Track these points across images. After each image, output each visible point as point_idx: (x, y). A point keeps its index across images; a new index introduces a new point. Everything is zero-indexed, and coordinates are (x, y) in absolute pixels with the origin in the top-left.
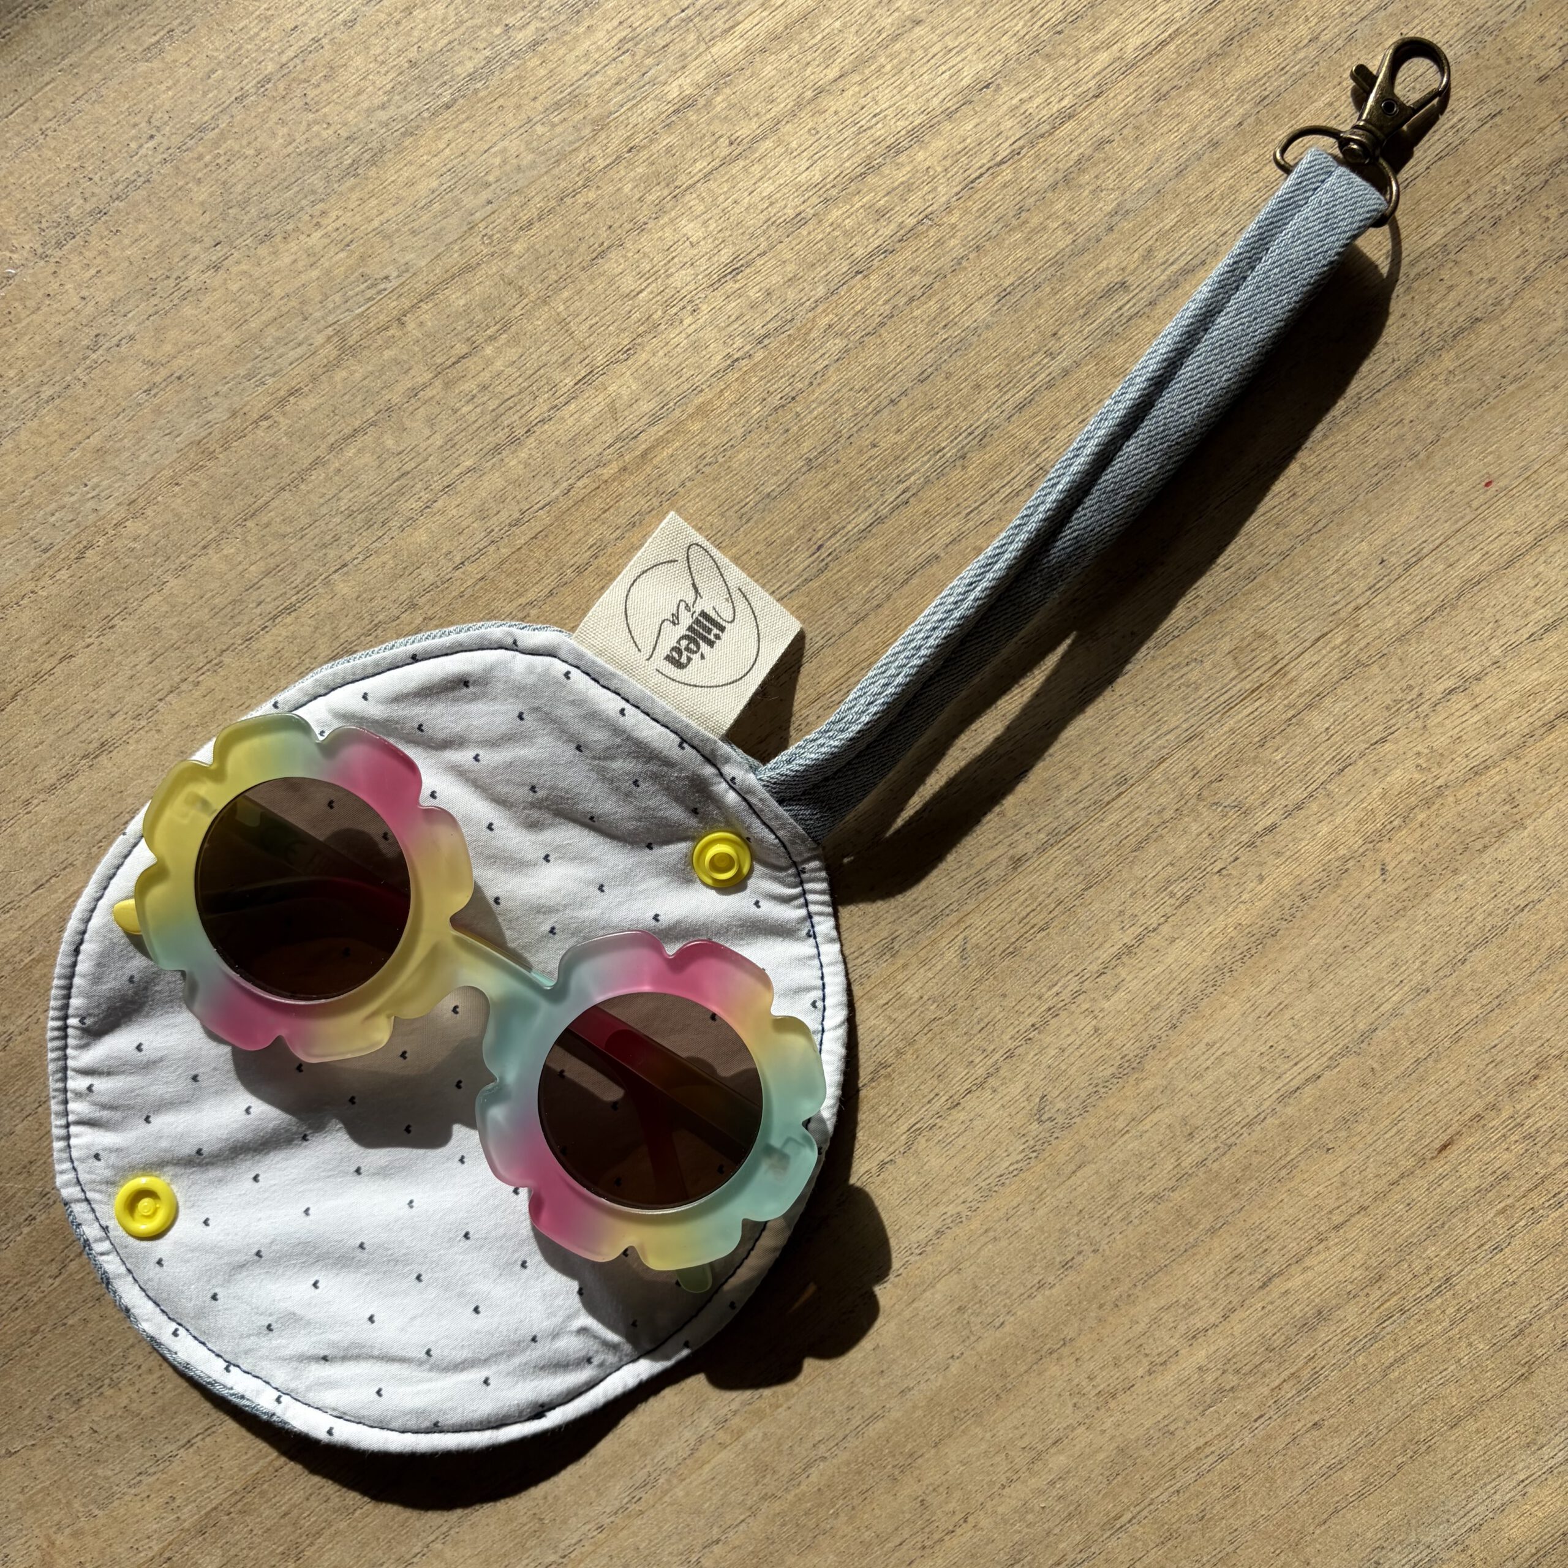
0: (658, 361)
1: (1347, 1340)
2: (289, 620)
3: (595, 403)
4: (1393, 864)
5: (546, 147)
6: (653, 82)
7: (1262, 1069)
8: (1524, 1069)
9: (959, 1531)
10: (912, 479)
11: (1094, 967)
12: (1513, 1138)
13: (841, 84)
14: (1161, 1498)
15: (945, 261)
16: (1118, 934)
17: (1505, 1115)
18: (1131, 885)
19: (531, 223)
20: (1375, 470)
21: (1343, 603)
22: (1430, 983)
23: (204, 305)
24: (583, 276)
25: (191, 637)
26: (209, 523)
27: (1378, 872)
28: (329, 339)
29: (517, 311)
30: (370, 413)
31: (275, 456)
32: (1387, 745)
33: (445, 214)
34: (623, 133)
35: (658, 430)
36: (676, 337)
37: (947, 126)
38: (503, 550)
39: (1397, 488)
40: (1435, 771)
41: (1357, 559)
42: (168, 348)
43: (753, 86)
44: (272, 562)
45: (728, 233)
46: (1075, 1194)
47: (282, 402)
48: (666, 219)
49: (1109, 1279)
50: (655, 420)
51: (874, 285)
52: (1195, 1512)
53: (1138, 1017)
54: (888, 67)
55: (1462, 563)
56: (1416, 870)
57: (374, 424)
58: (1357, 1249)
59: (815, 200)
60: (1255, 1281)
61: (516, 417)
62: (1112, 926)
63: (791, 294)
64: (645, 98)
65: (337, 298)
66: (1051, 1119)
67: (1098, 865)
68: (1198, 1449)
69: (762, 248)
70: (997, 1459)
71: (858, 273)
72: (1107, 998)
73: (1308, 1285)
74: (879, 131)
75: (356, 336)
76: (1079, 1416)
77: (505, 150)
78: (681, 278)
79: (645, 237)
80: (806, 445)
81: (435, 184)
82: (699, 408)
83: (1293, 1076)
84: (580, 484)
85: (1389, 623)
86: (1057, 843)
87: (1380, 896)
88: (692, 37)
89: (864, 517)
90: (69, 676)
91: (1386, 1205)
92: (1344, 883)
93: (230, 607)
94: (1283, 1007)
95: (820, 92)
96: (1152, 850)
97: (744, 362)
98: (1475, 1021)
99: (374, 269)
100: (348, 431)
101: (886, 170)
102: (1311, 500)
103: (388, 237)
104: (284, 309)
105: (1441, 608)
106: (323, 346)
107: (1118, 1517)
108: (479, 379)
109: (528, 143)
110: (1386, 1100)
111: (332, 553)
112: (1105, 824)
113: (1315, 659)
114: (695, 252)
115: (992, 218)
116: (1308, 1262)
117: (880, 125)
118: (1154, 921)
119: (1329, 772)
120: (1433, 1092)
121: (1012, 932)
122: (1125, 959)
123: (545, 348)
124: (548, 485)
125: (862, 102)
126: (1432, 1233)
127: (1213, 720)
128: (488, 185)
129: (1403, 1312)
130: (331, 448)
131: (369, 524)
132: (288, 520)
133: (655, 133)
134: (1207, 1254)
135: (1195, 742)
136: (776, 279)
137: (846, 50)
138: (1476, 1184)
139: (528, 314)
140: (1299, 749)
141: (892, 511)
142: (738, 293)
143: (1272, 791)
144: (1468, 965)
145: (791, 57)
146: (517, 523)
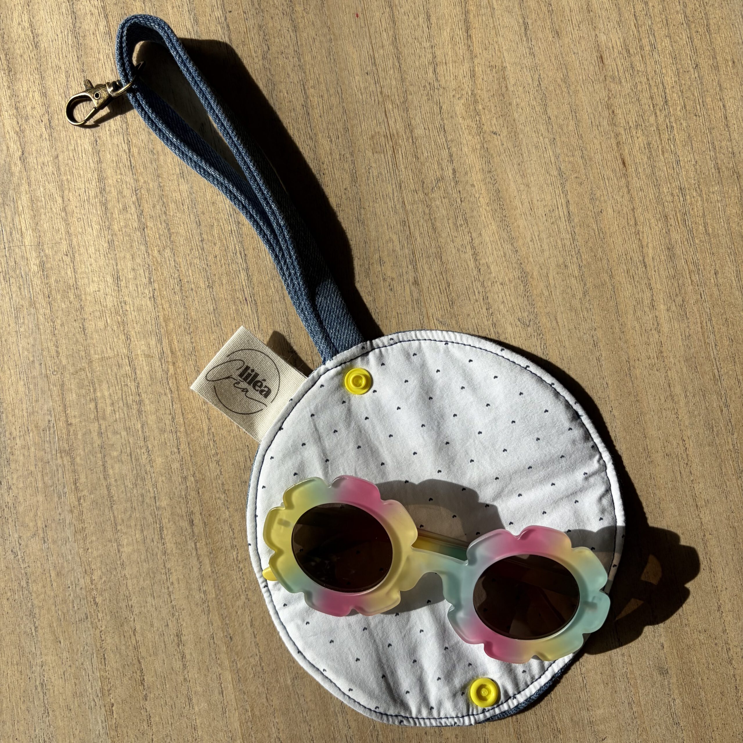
0: (138, 328)
1: (686, 243)
2: (165, 532)
3: (141, 362)
4: (494, 128)
5: (30, 331)
6: (27, 274)
7: (553, 223)
8: (607, 115)
9: (687, 446)
10: (237, 248)
11: (475, 273)
12: (634, 133)
13: (66, 199)
14: (715, 353)
15: (157, 192)
16: (467, 256)
17: (623, 132)
18: (449, 240)
19: (57, 352)
20: (329, 59)
21: (376, 97)
22: (552, 136)
23: (22, 501)
24: (89, 341)
25: (152, 576)
26: (110, 545)
27: (495, 136)
28: (61, 457)
29: (89, 375)
30: (99, 455)
31: (97, 503)
32: (443, 107)
33: (36, 385)
34: (41, 297)
35: (165, 342)
36: (132, 315)
37: (104, 165)
38: (182, 430)
39: (340, 53)
40: (464, 92)
41: (361, 83)
42: (31, 524)
43: (49, 235)
44: (139, 527)
45: (101, 274)
46: (566, 326)
47: (76, 488)
48: (83, 296)
49: (610, 330)
50: (160, 341)
51: (152, 225)
52: (728, 342)
53: (505, 263)
54: (69, 177)
55: (384, 42)
56: (501, 121)
57: (105, 456)
58: (649, 220)
59: (106, 233)
60: (641, 269)
61: (131, 397)
62: (462, 256)
63: (138, 261)
64: (31, 281)
65: (47, 445)
66: (530, 321)
67: (434, 250)
68: (701, 328)
69: (114, 264)
70: (664, 414)
71: (144, 230)
72: (491, 273)
73: (654, 248)
74: (92, 194)
75: (66, 446)
76: (663, 370)
77: (23, 347)
78: (110, 302)
79: (86, 309)
80: (202, 285)
81: (22, 383)
82: (165, 321)
83: (562, 212)
84: (171, 385)
85: (394, 83)
86: (416, 262)
87: (505, 139)
88: (17, 250)
89: (243, 275)
90: (142, 635)
91: (636, 199)
92: (492, 152)
93: (148, 553)
94: (531, 202)
95: (64, 209)
96: (438, 224)
97: (156, 292)
98: (577, 126)
99: (43, 425)
100: (102, 468)
101: (109, 198)
102: (327, 90)
103: (33, 412)
104: (41, 469)
105: (398, 58)
106: (63, 461)
107: (714, 376)
108: (108, 404)
109: (25, 337)
110: (592, 178)
111: (147, 500)
112: (418, 238)
113: (393, 120)
114: (102, 291)
115: (149, 165)
116: (645, 244)
117: (90, 192)
118: (468, 238)
119: (443, 136)
120: (598, 157)
121: (444, 299)
122: (478, 258)
123: (109, 371)
124: (164, 398)
125: (77, 194)
126: (657, 186)
127: (398, 174)
128: (33, 362)
129: (685, 214)
130: (105, 479)
131: (143, 479)
132: (125, 511)
133: (47, 284)
134: (620, 283)
135: (403, 185)
136: (129, 264)
137: (53, 191)
138: (646, 157)
139: (92, 371)
140: (427, 144)
141: (246, 262)
142: (127, 281)
143: (439, 164)
144: (552, 117)
145: (45, 214)
146: (173, 418)
